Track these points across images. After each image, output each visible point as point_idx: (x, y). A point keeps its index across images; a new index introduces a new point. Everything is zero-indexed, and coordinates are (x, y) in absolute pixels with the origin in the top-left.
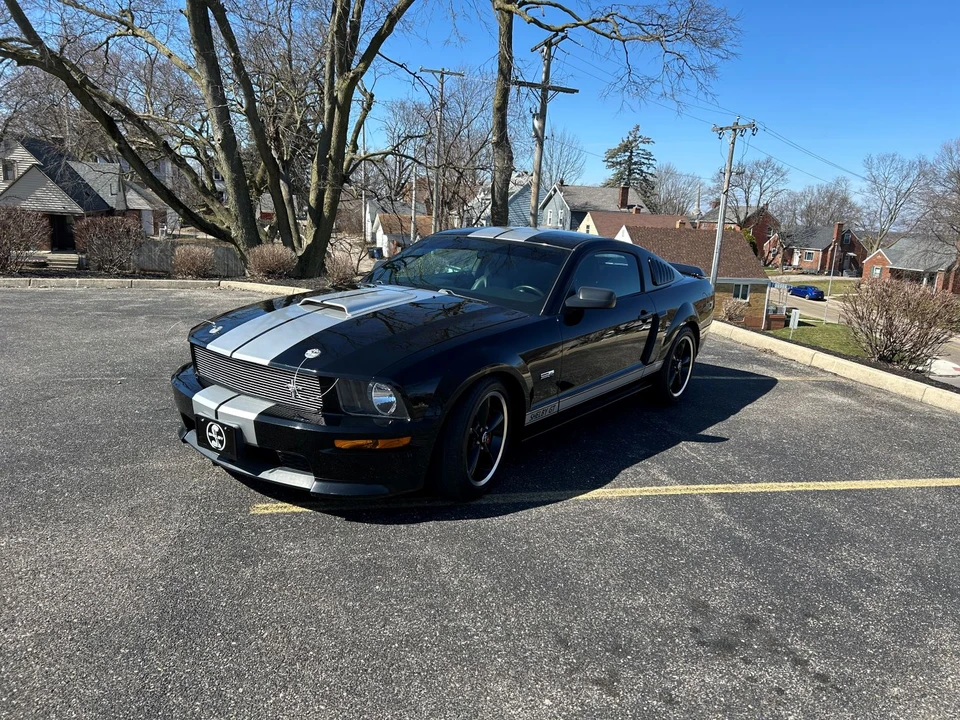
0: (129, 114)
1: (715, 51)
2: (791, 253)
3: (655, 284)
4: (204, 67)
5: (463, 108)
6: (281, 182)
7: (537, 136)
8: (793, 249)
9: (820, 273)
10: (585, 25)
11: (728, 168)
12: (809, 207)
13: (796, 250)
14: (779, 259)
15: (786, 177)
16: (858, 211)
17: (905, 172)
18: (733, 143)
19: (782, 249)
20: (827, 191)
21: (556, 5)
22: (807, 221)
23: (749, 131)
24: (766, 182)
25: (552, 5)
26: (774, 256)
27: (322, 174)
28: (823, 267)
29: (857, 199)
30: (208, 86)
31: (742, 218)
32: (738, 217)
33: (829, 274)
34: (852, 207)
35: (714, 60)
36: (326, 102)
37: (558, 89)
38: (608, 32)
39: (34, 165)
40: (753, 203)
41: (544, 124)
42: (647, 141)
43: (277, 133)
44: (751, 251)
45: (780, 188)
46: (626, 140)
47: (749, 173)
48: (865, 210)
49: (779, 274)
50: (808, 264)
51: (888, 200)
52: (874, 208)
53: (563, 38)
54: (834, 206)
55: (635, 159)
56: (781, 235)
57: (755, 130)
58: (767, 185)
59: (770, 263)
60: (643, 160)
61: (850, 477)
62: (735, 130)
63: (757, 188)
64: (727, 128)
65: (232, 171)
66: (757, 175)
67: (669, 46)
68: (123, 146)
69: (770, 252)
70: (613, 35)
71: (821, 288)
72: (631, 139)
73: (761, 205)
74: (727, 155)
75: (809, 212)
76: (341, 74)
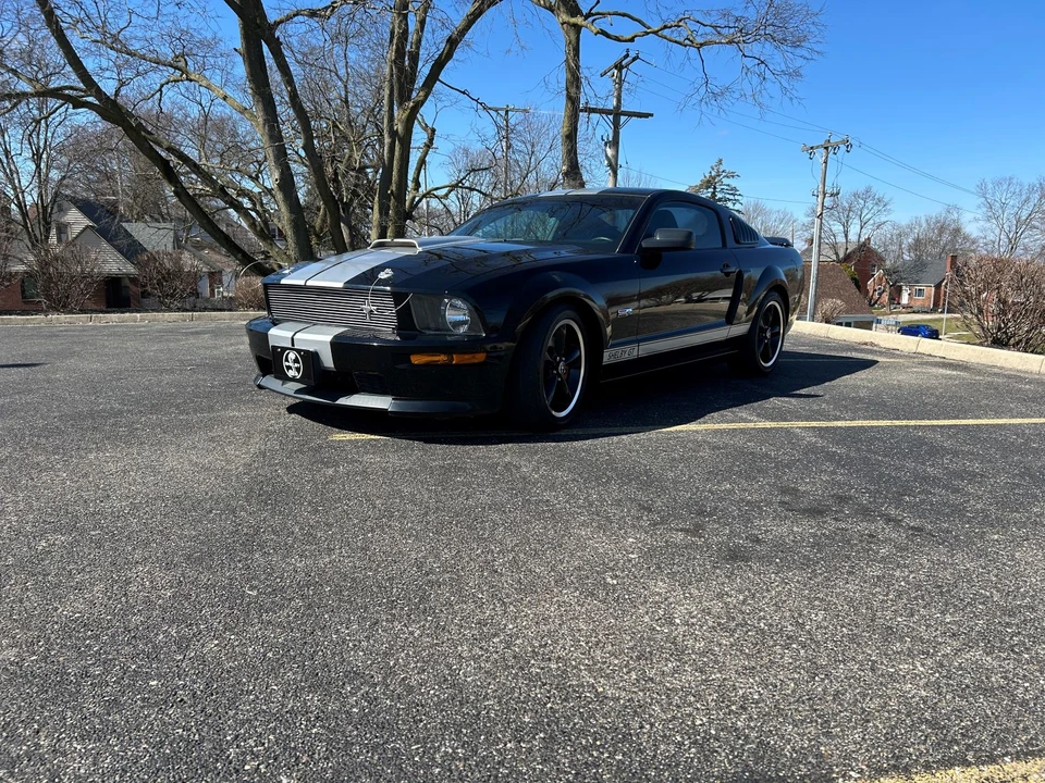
0: (185, 159)
1: (798, 51)
2: (899, 290)
3: (738, 242)
4: (260, 106)
5: (530, 148)
6: (342, 225)
7: (610, 165)
8: (901, 287)
9: (934, 310)
10: (655, 33)
11: (821, 190)
12: (918, 241)
13: (904, 288)
14: (885, 297)
15: (888, 207)
16: (973, 243)
17: (1024, 197)
18: (826, 162)
19: (888, 286)
20: (938, 222)
21: (624, 15)
22: (916, 255)
23: (843, 148)
24: (866, 215)
25: (620, 14)
26: (880, 294)
27: (384, 211)
28: (936, 304)
29: (972, 229)
30: (264, 125)
31: (841, 255)
32: (837, 254)
33: (942, 312)
34: (966, 238)
35: (799, 62)
36: (386, 136)
37: (630, 114)
38: (682, 40)
39: (87, 227)
40: (853, 237)
41: (617, 152)
42: (732, 175)
43: (336, 174)
44: (853, 285)
45: (883, 219)
46: (708, 175)
47: (847, 205)
48: (981, 241)
49: (887, 314)
50: (919, 301)
51: (1007, 229)
52: (991, 237)
53: (634, 59)
54: (946, 237)
55: (719, 196)
56: (888, 272)
57: (849, 146)
58: (868, 217)
59: (876, 303)
60: (728, 196)
61: (957, 417)
62: (826, 148)
63: (857, 221)
64: (818, 147)
65: (291, 212)
66: (857, 207)
67: (747, 49)
68: (179, 190)
69: (875, 290)
70: (687, 42)
71: (934, 326)
72: (713, 174)
73: (862, 240)
74: (820, 179)
75: (918, 244)
76: (400, 104)
